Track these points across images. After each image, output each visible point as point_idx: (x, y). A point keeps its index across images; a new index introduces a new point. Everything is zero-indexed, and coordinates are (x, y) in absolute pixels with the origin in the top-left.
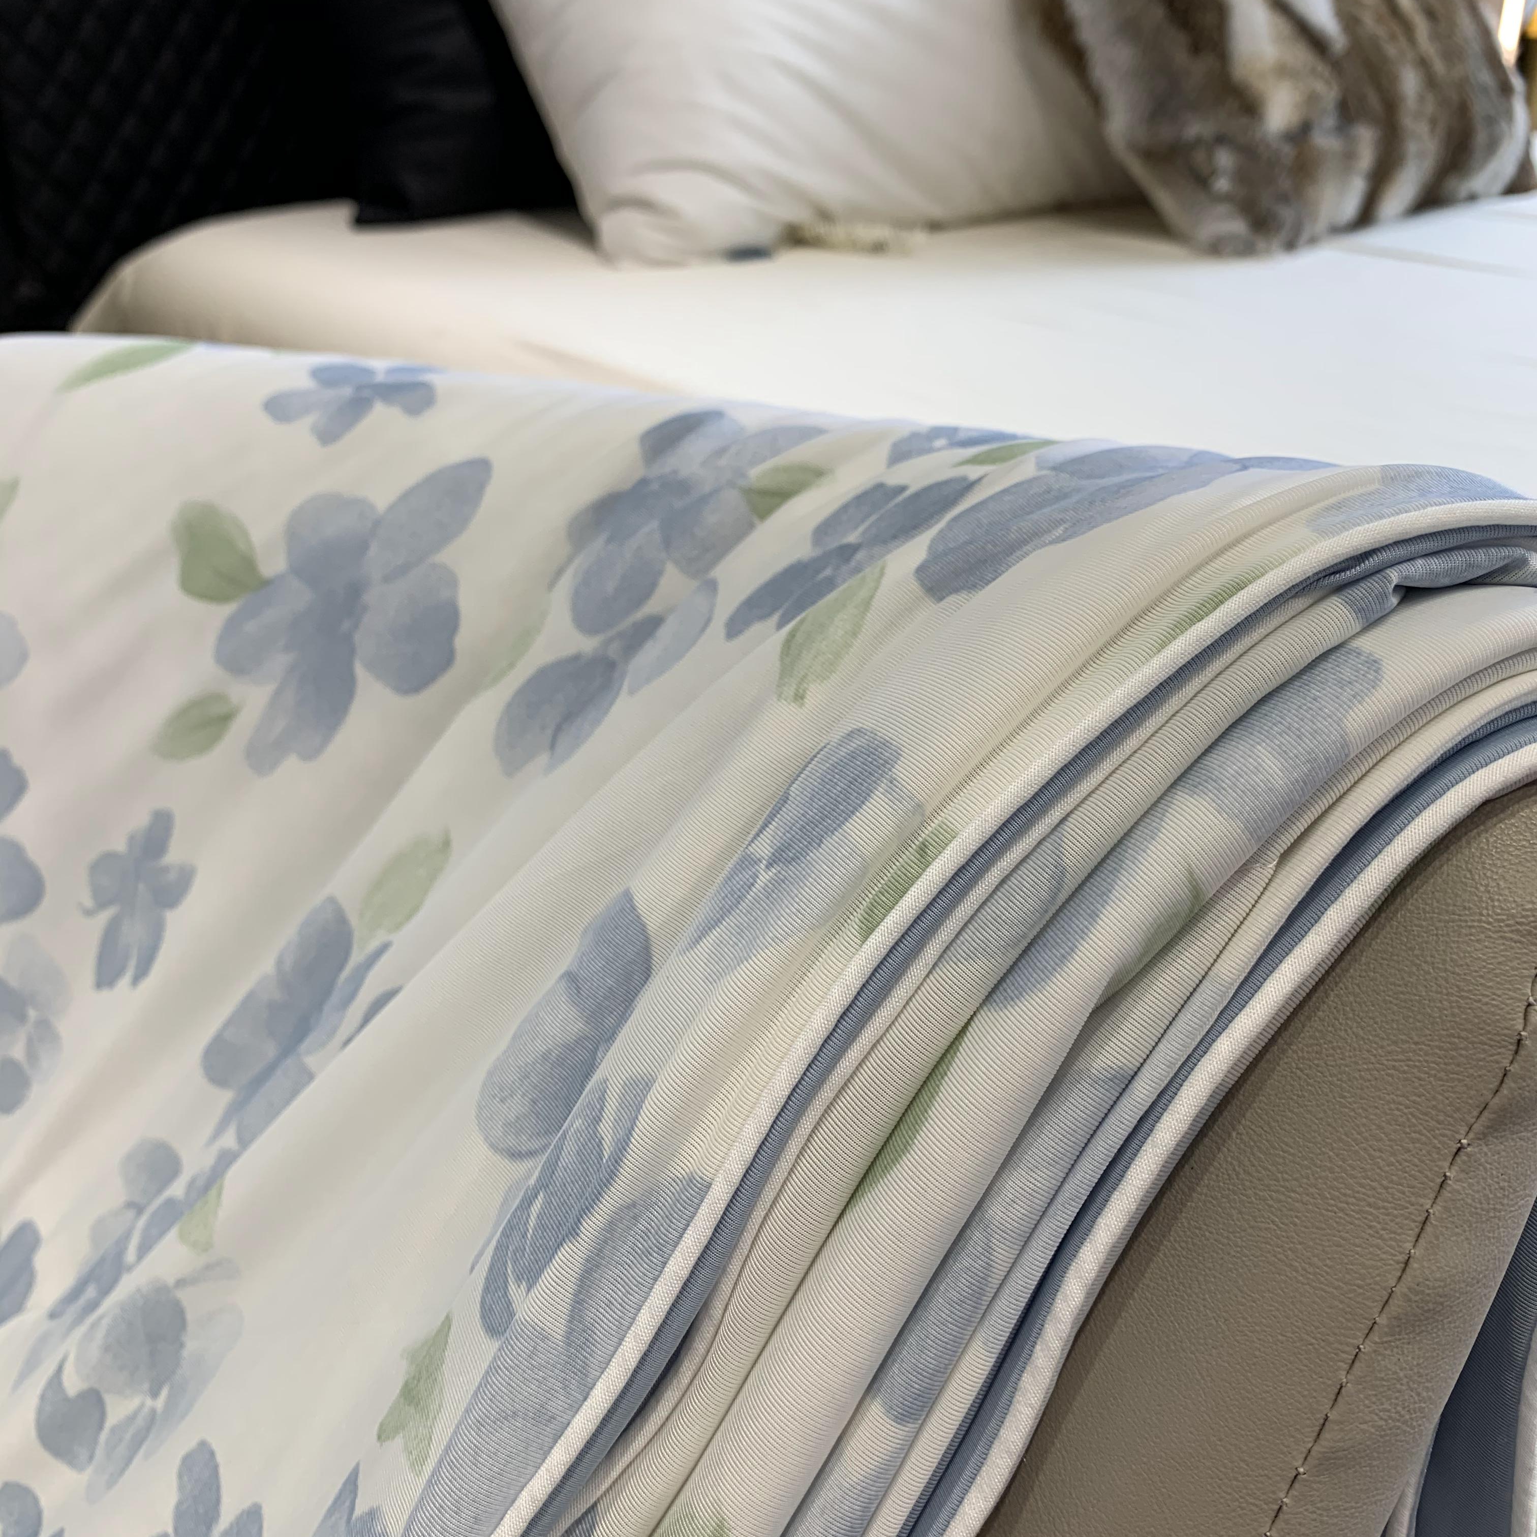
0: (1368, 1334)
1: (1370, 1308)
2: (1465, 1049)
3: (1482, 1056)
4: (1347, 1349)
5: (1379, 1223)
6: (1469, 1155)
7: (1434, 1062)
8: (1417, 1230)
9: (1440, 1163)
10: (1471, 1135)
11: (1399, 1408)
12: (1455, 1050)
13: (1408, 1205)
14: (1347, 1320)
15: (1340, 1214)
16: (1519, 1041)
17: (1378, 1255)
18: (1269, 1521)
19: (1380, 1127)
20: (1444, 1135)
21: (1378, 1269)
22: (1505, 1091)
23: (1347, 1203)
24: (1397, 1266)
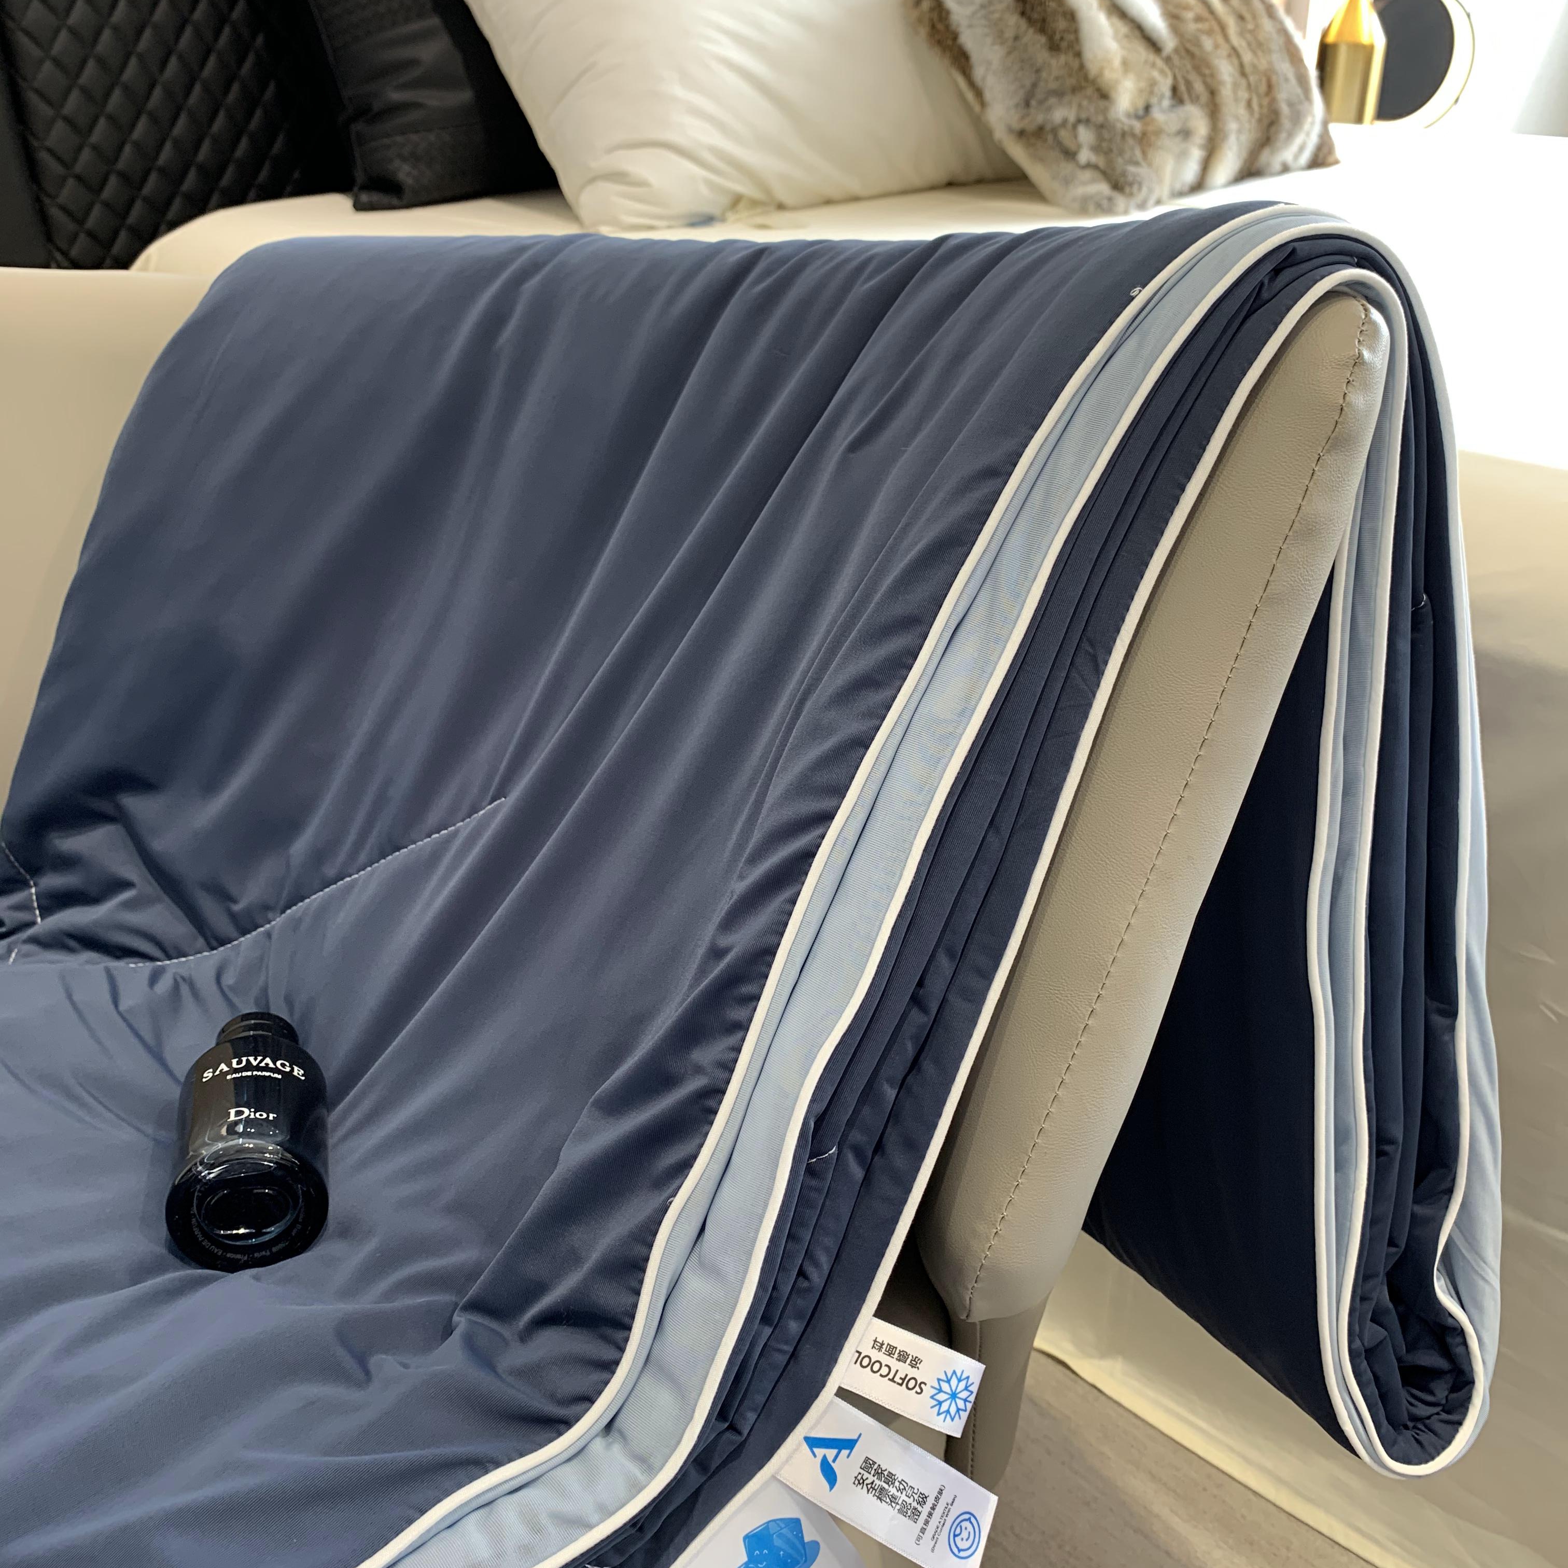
0: (1284, 542)
1: (1285, 529)
2: (1319, 414)
3: (1326, 416)
4: (1276, 548)
5: (1287, 493)
6: (1322, 460)
8: (1303, 494)
9: (1311, 464)
10: (1324, 451)
11: (1300, 577)
13: (1299, 484)
14: (1275, 536)
15: (1270, 492)
16: (1342, 409)
17: (1287, 506)
18: (1245, 631)
19: (1284, 453)
20: (1312, 452)
21: (1287, 512)
22: (1337, 429)
23: (1272, 486)
24: (1295, 511)
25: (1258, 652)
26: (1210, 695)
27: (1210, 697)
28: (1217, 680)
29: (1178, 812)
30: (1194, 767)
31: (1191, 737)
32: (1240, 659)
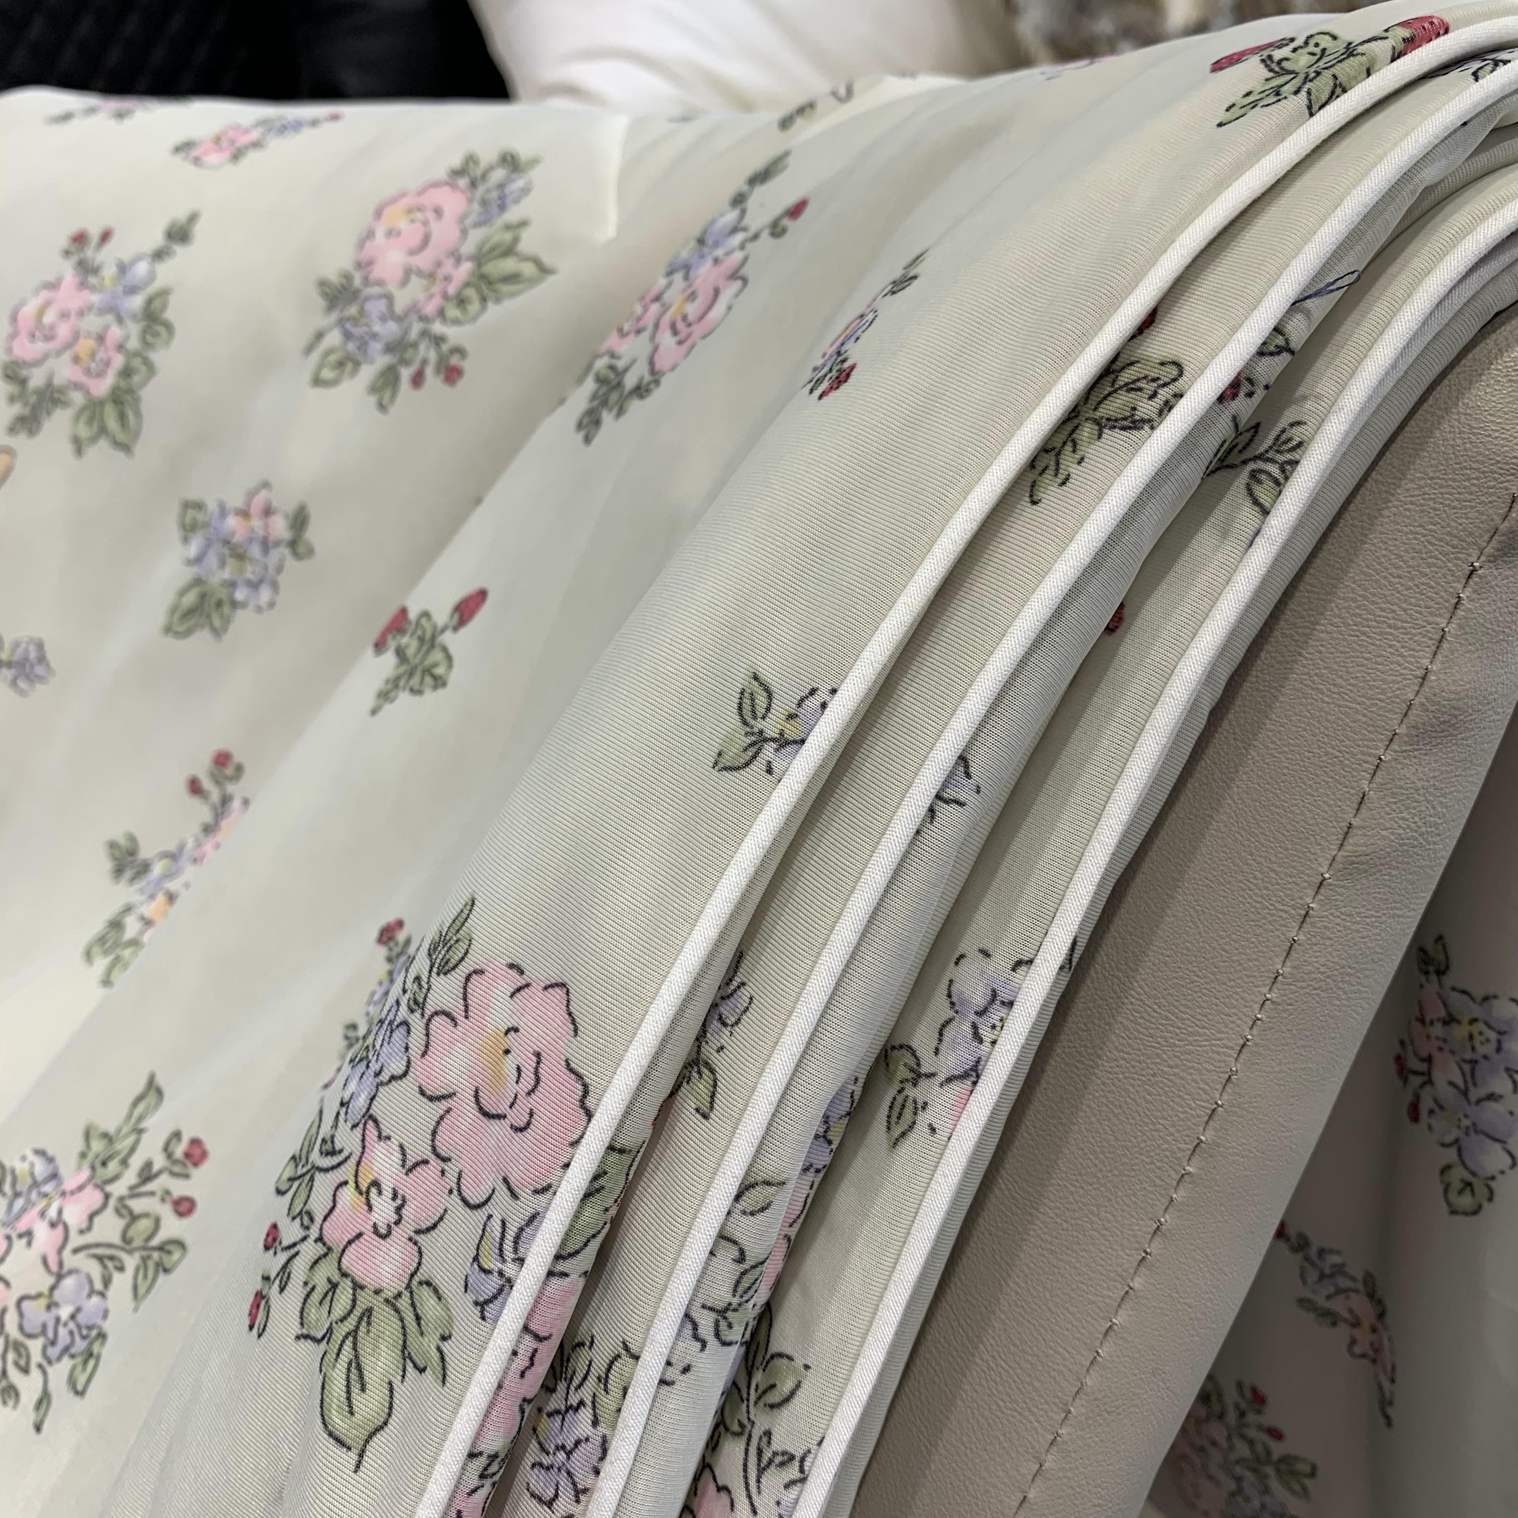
0: (1388, 746)
1: (1392, 720)
2: (1477, 479)
3: (1492, 484)
4: (1370, 759)
5: (1399, 642)
6: (1480, 577)
7: (1447, 493)
8: (1434, 648)
9: (1454, 585)
10: (1483, 558)
11: (1416, 819)
12: (1468, 480)
13: (1425, 624)
14: (1369, 732)
15: (1364, 638)
17: (1398, 671)
18: (1296, 925)
19: (1400, 556)
20: (1458, 559)
21: (1398, 683)
23: (1369, 627)
24: (1415, 681)
25: (1322, 969)
26: (1218, 1053)
27: (1216, 1056)
28: (1232, 1022)
29: (1137, 1283)
30: (1174, 1196)
31: (1172, 1135)
32: (1283, 983)
